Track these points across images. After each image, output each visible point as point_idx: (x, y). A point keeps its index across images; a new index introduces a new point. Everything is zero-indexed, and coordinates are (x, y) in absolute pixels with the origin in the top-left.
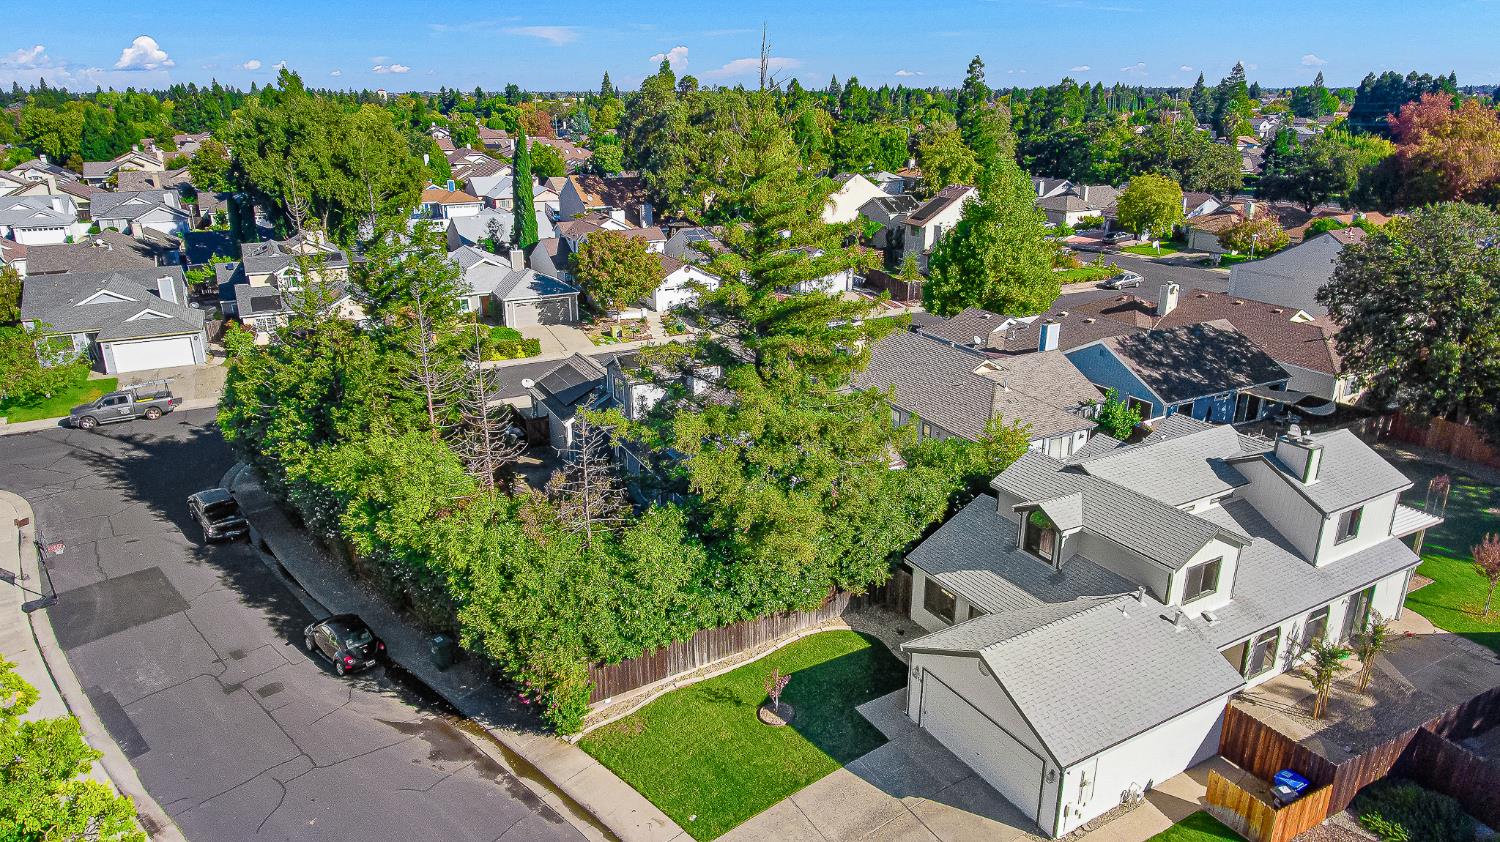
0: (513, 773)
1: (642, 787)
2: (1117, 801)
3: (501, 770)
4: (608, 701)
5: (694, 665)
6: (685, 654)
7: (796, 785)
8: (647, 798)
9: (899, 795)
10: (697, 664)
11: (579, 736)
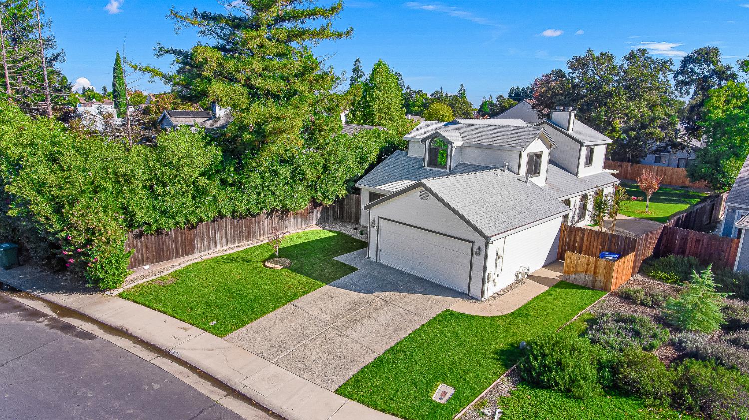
0: (55, 316)
1: (170, 311)
2: (512, 280)
3: (45, 315)
4: (147, 267)
5: (216, 247)
6: (209, 237)
7: (295, 296)
8: (174, 317)
9: (370, 293)
10: (218, 246)
11: (121, 290)
